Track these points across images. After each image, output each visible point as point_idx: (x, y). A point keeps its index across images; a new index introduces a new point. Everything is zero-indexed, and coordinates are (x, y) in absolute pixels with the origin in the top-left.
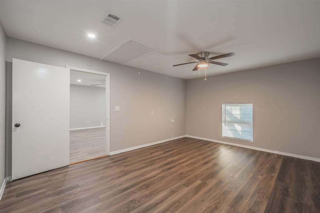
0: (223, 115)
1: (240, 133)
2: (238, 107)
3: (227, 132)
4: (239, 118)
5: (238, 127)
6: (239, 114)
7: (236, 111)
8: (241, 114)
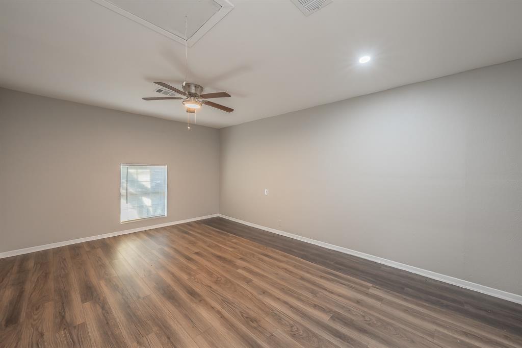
0: (123, 185)
1: (150, 208)
2: (148, 170)
3: (128, 213)
4: (149, 186)
5: (147, 201)
6: (148, 181)
7: (143, 176)
8: (152, 181)
